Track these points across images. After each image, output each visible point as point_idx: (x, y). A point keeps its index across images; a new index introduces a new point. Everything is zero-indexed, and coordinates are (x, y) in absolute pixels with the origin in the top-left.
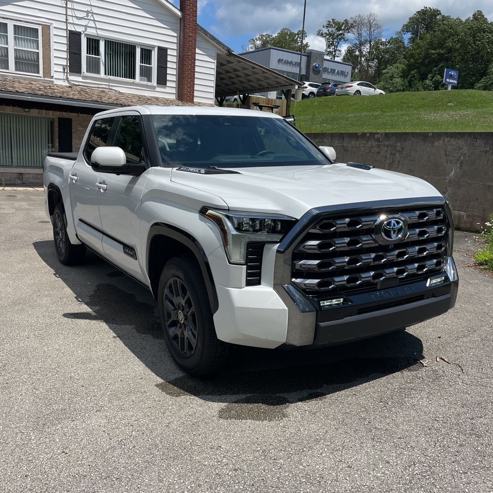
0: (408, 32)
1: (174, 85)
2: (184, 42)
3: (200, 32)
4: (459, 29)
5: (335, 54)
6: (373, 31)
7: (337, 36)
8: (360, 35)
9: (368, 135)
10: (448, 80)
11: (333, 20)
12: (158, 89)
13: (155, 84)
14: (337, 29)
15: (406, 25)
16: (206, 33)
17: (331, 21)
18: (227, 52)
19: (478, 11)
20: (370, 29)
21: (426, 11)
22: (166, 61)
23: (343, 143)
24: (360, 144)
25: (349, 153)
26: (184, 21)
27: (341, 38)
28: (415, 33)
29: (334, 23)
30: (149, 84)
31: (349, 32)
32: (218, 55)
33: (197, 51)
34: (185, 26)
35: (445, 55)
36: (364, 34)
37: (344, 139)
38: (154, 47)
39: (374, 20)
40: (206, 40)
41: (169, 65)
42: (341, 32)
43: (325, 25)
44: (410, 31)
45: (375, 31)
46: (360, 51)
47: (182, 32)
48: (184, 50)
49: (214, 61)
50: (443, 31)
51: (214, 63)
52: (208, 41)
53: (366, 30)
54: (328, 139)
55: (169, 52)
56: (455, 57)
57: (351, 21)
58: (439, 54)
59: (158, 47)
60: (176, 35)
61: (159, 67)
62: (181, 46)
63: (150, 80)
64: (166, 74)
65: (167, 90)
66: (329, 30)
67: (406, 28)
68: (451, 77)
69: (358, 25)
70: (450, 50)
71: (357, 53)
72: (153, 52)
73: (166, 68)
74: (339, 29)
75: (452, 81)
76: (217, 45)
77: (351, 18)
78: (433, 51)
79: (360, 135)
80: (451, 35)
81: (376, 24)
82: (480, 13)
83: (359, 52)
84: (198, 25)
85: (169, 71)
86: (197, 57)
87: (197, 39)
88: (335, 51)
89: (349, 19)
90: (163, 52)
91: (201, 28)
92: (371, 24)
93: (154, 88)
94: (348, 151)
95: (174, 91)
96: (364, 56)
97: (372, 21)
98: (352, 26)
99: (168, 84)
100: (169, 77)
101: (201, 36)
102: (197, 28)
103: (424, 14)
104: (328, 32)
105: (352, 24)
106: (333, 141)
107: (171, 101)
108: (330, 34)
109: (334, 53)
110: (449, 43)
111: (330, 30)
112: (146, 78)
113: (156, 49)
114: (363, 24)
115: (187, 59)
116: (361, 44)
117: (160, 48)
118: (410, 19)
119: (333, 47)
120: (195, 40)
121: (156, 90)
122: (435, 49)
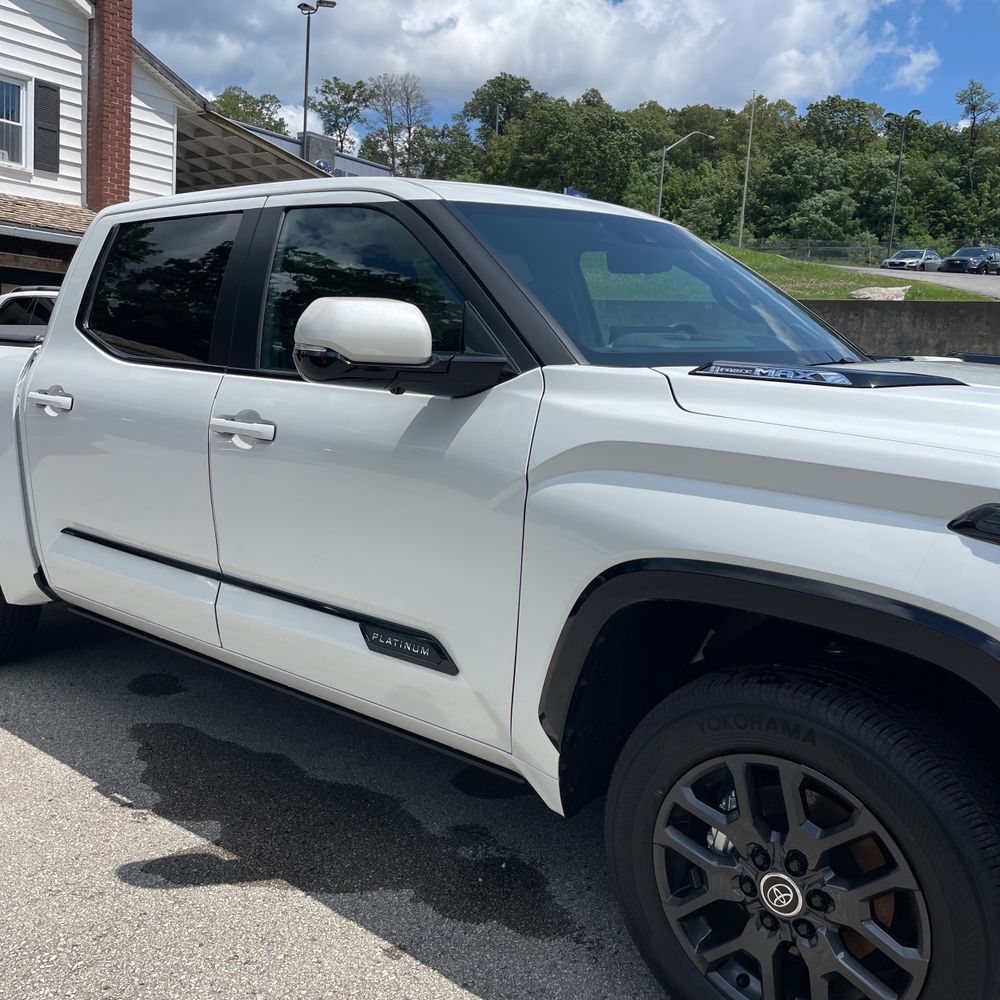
0: (475, 117)
1: (77, 173)
2: (101, 75)
3: (138, 56)
4: (570, 118)
5: (342, 147)
6: (414, 108)
7: (346, 111)
8: (389, 113)
11: (335, 78)
12: (36, 181)
13: (30, 168)
14: (343, 98)
15: (472, 105)
16: (152, 60)
17: (332, 81)
18: (202, 109)
19: (593, 91)
20: (408, 104)
21: (505, 80)
22: (58, 116)
26: (101, 27)
27: (352, 116)
28: (489, 119)
29: (337, 85)
30: (15, 166)
31: (366, 106)
32: (180, 113)
33: (134, 100)
34: (102, 41)
35: (549, 166)
36: (396, 113)
38: (25, 80)
39: (415, 87)
40: (151, 75)
41: (64, 125)
42: (351, 104)
43: (320, 88)
44: (479, 116)
45: (418, 109)
46: (391, 144)
47: (95, 52)
48: (101, 95)
49: (171, 127)
50: (543, 120)
51: (172, 130)
52: (156, 79)
53: (400, 105)
55: (64, 95)
56: (566, 170)
57: (369, 85)
58: (538, 163)
59: (37, 81)
60: (80, 58)
61: (38, 128)
62: (94, 84)
63: (15, 156)
64: (56, 147)
65: (59, 184)
66: (326, 98)
67: (471, 110)
69: (385, 94)
70: (555, 157)
71: (385, 148)
72: (23, 92)
73: (56, 132)
74: (347, 99)
76: (179, 92)
77: (371, 79)
78: (527, 156)
80: (555, 127)
81: (417, 96)
82: (595, 92)
83: (389, 146)
84: (134, 42)
85: (64, 140)
86: (135, 114)
87: (135, 72)
88: (341, 141)
89: (365, 80)
90: (47, 94)
91: (141, 47)
92: (407, 93)
93: (28, 176)
95: (77, 188)
96: (400, 154)
97: (410, 90)
98: (372, 95)
99: (63, 170)
100: (63, 155)
101: (140, 65)
102: (131, 46)
103: (503, 86)
104: (325, 103)
105: (372, 91)
107: (74, 211)
108: (333, 108)
109: (340, 145)
110: (554, 144)
111: (330, 99)
112: (6, 153)
113: (31, 85)
114: (393, 93)
115: (110, 115)
116: (393, 130)
117: (41, 85)
118: (477, 93)
119: (338, 133)
120: (129, 74)
121: (32, 183)
122: (530, 153)
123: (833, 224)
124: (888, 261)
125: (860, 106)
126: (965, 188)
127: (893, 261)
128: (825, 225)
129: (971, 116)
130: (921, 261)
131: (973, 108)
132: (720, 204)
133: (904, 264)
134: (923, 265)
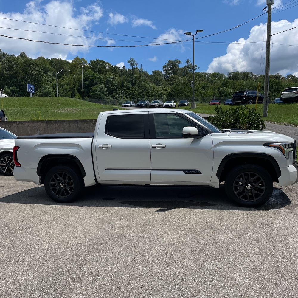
9: (94, 121)
10: (30, 90)
19: (23, 52)
23: (78, 125)
24: (89, 125)
25: (83, 130)
37: (78, 123)
54: (67, 124)
68: (31, 89)
75: (31, 91)
79: (89, 121)
94: (82, 129)
106: (70, 124)
122: (7, 71)
123: (101, 94)
124: (124, 104)
125: (104, 62)
126: (133, 85)
127: (125, 104)
128: (99, 94)
129: (132, 66)
130: (131, 104)
131: (132, 64)
132: (70, 88)
133: (127, 105)
134: (132, 105)
